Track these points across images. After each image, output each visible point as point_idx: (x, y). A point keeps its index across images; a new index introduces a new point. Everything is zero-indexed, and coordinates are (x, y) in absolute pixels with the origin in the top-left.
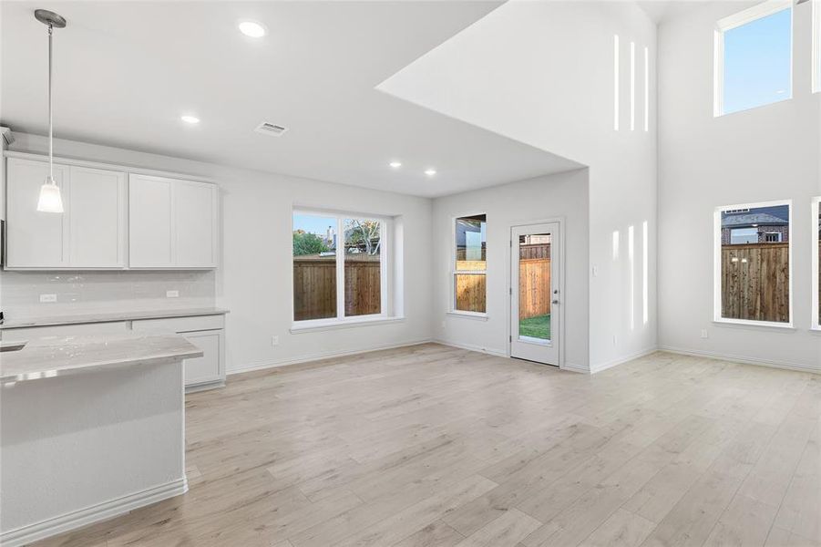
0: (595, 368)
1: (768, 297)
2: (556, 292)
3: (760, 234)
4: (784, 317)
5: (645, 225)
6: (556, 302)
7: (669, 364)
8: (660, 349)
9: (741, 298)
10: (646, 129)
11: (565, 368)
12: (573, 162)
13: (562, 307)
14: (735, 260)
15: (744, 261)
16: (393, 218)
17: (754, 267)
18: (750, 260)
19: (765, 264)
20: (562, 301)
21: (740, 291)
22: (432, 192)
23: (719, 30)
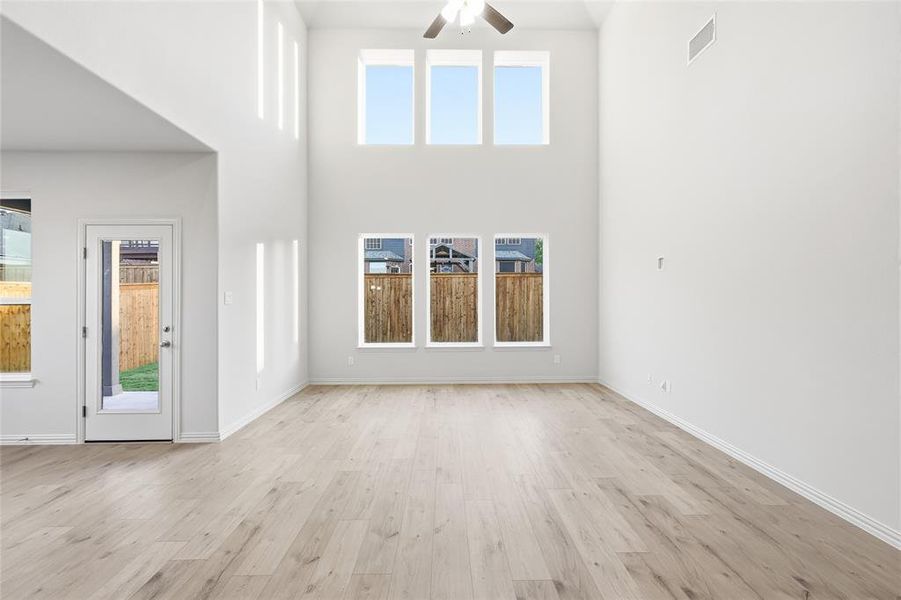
0: (226, 431)
1: (395, 319)
2: (167, 330)
3: (388, 267)
4: (409, 338)
6: (167, 345)
7: (319, 400)
8: (312, 383)
9: (377, 320)
10: (297, 136)
11: (183, 441)
12: (200, 143)
13: (177, 352)
14: (373, 287)
15: (379, 288)
17: (386, 293)
18: (383, 287)
20: (176, 343)
21: (377, 315)
23: (362, 59)
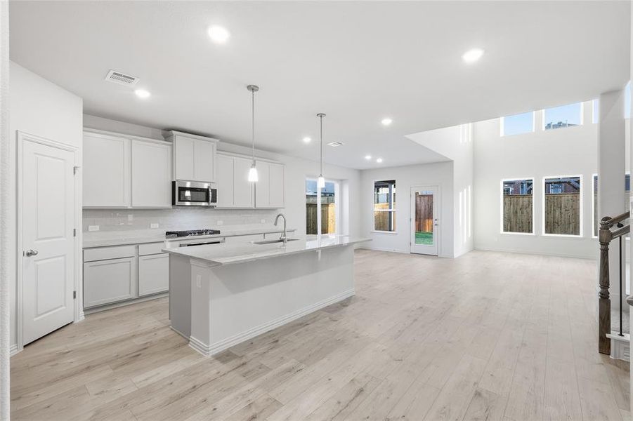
0: (456, 255)
2: (436, 220)
4: (530, 231)
5: (469, 187)
6: (436, 225)
8: (475, 247)
11: (442, 256)
13: (439, 227)
16: (341, 180)
19: (512, 206)
20: (439, 224)
22: (362, 167)
